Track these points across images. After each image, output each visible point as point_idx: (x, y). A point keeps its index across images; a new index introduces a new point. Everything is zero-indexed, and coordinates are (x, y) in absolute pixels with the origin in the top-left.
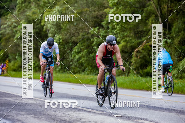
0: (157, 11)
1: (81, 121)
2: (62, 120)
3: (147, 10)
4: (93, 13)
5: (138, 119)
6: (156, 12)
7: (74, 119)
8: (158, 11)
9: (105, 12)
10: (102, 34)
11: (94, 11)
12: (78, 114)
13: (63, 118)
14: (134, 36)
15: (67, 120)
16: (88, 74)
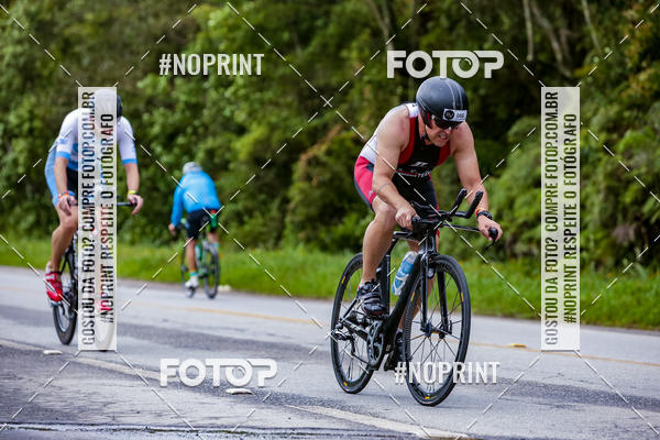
0: (378, 16)
1: (106, 410)
2: (39, 409)
3: (342, 13)
4: (151, 21)
5: (311, 404)
6: (375, 20)
7: (81, 403)
8: (382, 18)
9: (194, 20)
10: (183, 98)
11: (156, 16)
12: (96, 385)
13: (41, 401)
14: (295, 104)
15: (57, 408)
16: (133, 243)
